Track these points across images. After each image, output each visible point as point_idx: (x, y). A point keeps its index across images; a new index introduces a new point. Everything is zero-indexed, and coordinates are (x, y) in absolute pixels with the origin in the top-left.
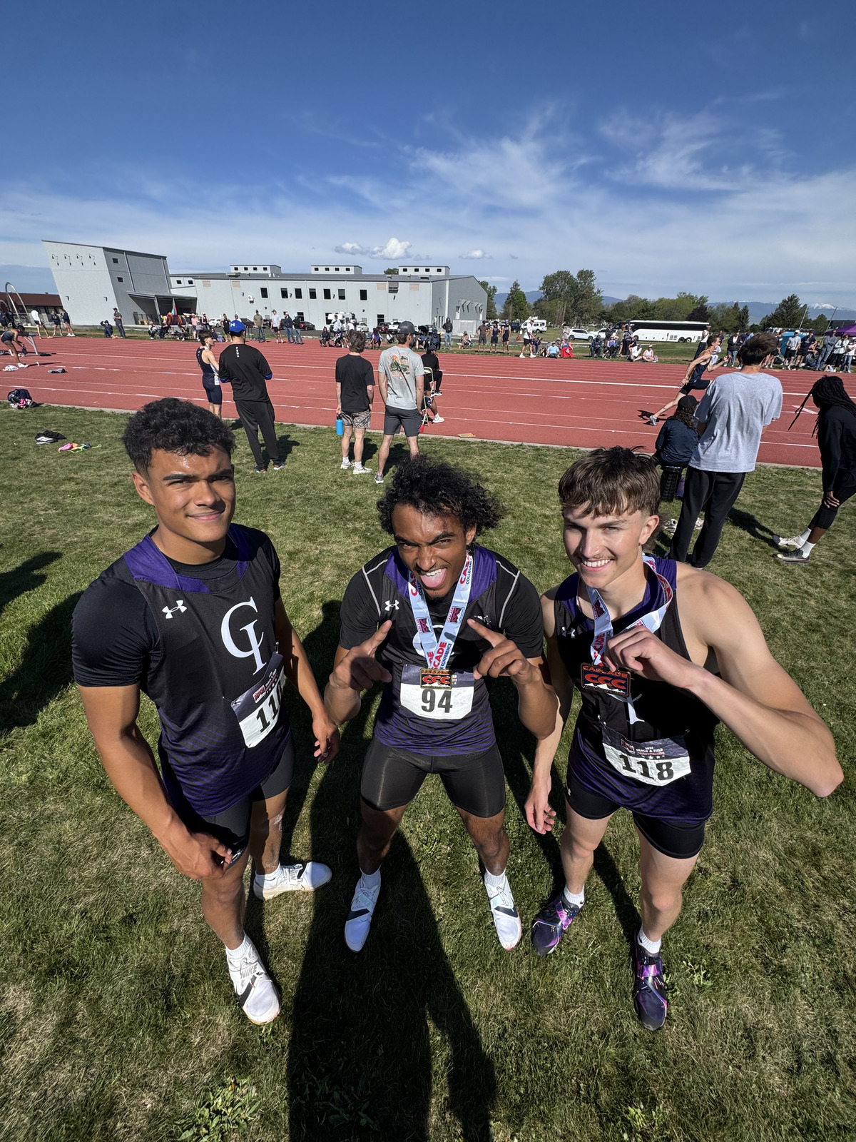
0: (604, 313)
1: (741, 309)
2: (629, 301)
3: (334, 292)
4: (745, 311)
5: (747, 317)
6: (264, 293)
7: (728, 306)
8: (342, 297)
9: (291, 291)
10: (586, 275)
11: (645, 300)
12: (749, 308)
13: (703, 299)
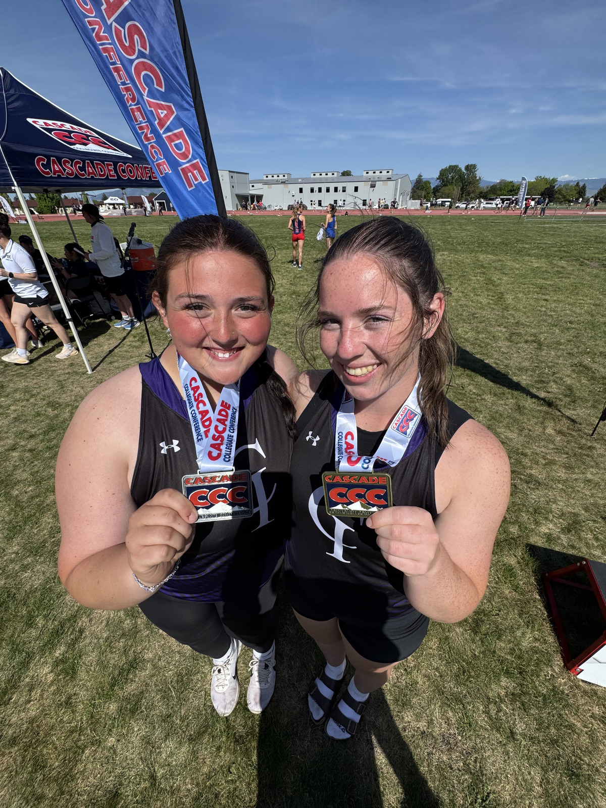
0: (481, 193)
1: (581, 186)
2: (500, 183)
3: (340, 189)
4: (584, 187)
5: (585, 192)
6: (301, 190)
7: (572, 184)
8: (344, 191)
9: (316, 189)
10: (471, 168)
11: (511, 182)
12: (587, 185)
13: (554, 180)
